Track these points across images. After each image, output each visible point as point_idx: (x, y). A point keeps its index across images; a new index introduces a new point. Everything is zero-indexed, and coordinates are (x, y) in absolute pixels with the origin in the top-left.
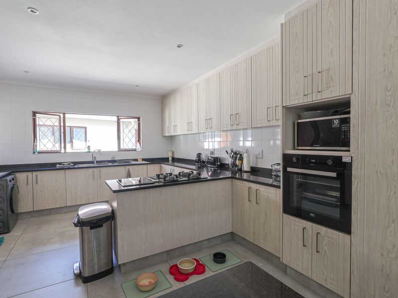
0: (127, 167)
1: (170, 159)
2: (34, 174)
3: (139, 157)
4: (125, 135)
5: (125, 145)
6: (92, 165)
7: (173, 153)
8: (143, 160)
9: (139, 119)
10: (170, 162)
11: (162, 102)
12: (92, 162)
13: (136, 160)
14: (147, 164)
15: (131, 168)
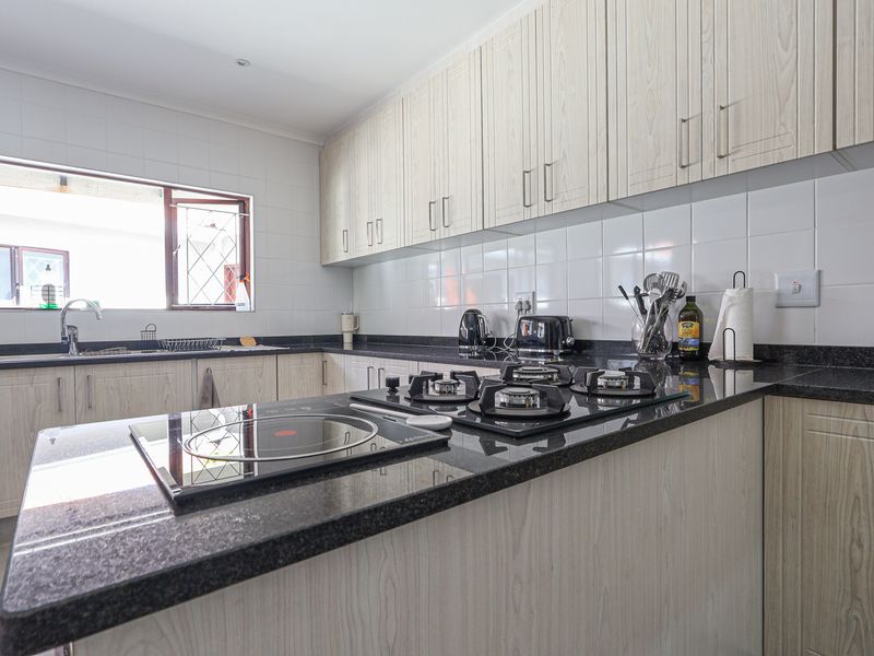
0: (203, 364)
1: (348, 339)
3: (247, 332)
4: (193, 257)
5: (194, 289)
6: (61, 357)
7: (356, 320)
8: (259, 341)
9: (243, 203)
10: (348, 345)
11: (320, 154)
12: (62, 348)
13: (237, 342)
14: (277, 353)
15: (216, 366)
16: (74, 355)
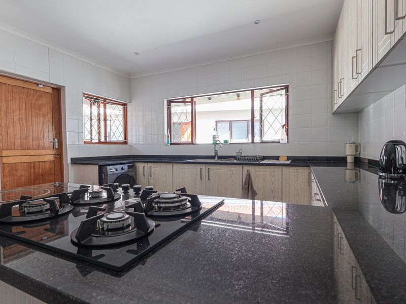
1: (350, 160)
2: (150, 165)
3: (283, 153)
6: (212, 161)
7: (357, 147)
9: (287, 88)
10: (349, 166)
12: (213, 157)
13: (277, 158)
14: (281, 165)
15: (252, 169)
16: (216, 160)
